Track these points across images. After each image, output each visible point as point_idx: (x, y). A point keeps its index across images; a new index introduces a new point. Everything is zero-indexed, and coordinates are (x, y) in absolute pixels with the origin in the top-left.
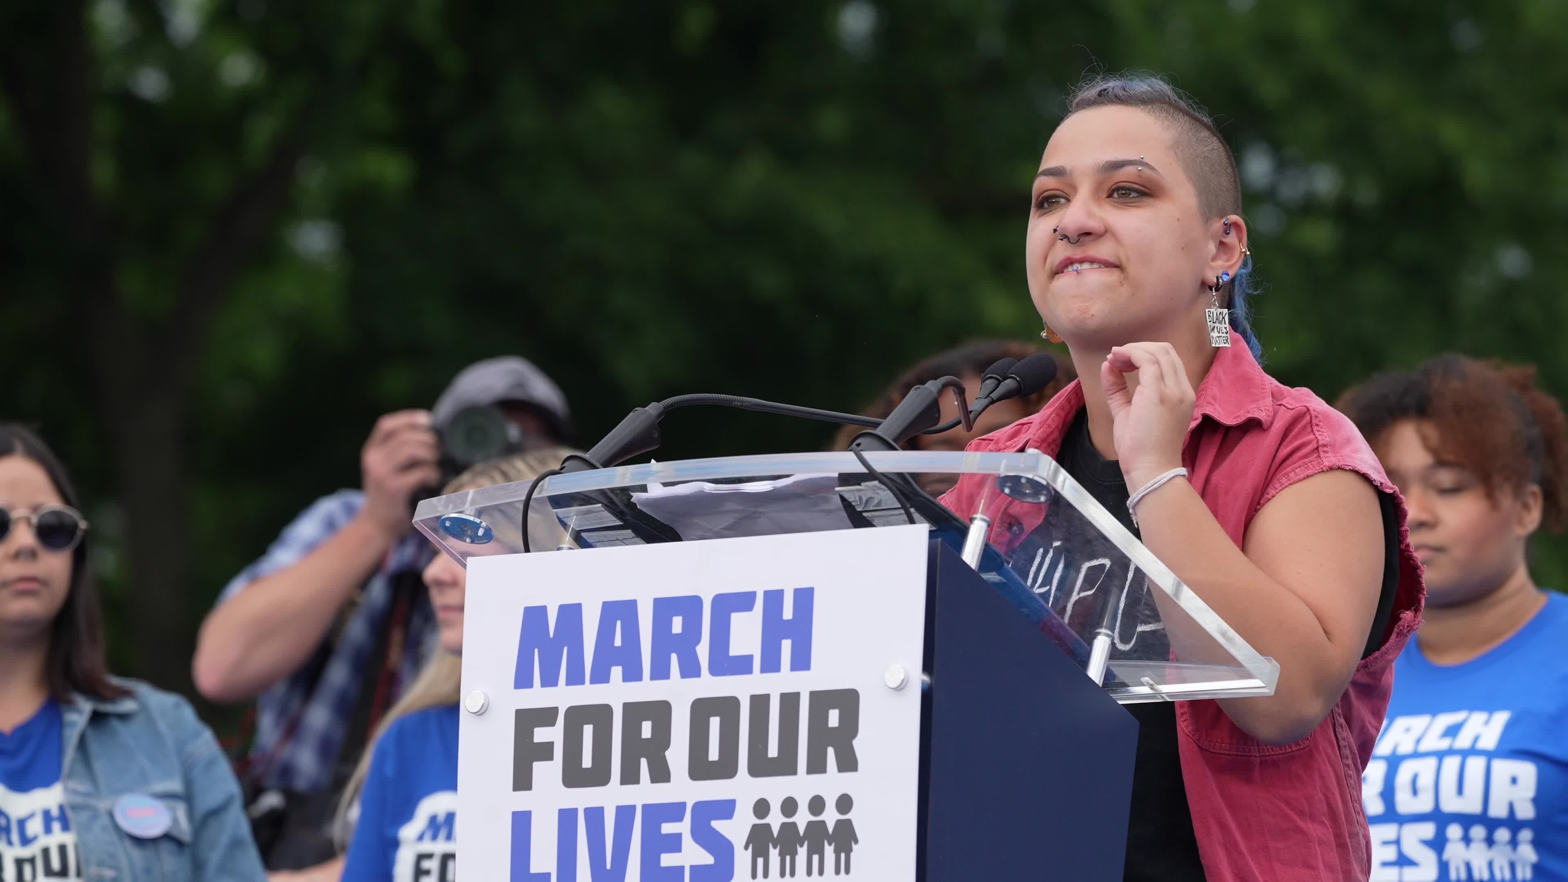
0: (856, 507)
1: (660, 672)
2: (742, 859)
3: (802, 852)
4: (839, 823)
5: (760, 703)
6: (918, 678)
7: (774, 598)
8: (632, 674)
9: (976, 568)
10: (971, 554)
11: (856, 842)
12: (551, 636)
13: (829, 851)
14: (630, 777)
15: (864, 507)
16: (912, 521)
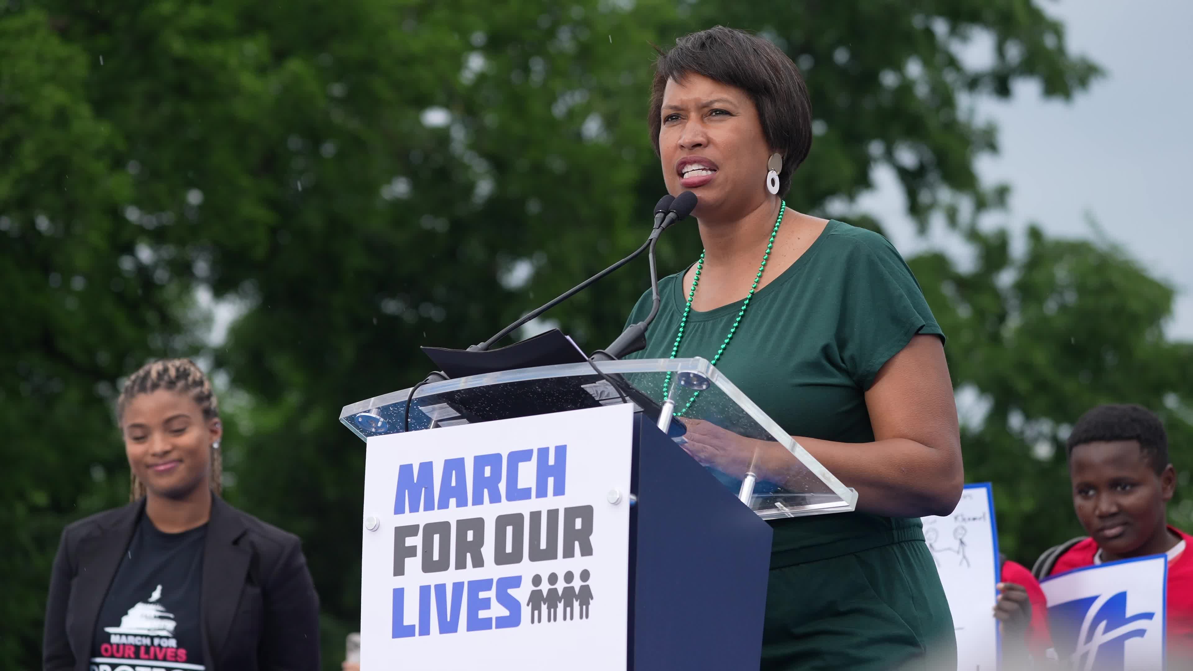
0: (595, 398)
1: (478, 501)
2: (526, 611)
3: (561, 606)
4: (582, 587)
5: (535, 516)
6: (627, 498)
7: (543, 452)
8: (462, 503)
9: (666, 431)
10: (663, 424)
11: (592, 598)
12: (415, 481)
13: (576, 604)
14: (461, 565)
15: (600, 398)
16: (625, 402)
